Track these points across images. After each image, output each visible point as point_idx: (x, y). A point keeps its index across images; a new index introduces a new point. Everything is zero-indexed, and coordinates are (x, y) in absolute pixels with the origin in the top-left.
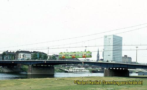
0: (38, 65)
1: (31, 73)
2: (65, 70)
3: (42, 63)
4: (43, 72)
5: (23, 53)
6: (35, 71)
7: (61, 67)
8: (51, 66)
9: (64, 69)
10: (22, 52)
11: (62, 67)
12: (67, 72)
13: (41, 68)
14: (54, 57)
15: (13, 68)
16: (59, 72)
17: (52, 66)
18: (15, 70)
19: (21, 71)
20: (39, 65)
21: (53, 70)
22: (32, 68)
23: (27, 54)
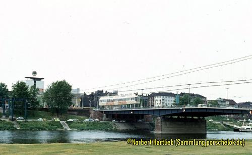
0: (174, 117)
1: (161, 131)
2: (235, 126)
3: (179, 112)
4: (184, 130)
5: (162, 97)
6: (168, 127)
7: (227, 121)
8: (199, 118)
9: (232, 125)
10: (160, 94)
11: (229, 121)
12: (237, 130)
13: (180, 123)
14: (215, 103)
15: (137, 122)
16: (224, 130)
17: (201, 118)
18: (138, 126)
19: (149, 128)
20: (176, 117)
21: (204, 126)
22: (163, 123)
23: (167, 98)
